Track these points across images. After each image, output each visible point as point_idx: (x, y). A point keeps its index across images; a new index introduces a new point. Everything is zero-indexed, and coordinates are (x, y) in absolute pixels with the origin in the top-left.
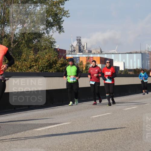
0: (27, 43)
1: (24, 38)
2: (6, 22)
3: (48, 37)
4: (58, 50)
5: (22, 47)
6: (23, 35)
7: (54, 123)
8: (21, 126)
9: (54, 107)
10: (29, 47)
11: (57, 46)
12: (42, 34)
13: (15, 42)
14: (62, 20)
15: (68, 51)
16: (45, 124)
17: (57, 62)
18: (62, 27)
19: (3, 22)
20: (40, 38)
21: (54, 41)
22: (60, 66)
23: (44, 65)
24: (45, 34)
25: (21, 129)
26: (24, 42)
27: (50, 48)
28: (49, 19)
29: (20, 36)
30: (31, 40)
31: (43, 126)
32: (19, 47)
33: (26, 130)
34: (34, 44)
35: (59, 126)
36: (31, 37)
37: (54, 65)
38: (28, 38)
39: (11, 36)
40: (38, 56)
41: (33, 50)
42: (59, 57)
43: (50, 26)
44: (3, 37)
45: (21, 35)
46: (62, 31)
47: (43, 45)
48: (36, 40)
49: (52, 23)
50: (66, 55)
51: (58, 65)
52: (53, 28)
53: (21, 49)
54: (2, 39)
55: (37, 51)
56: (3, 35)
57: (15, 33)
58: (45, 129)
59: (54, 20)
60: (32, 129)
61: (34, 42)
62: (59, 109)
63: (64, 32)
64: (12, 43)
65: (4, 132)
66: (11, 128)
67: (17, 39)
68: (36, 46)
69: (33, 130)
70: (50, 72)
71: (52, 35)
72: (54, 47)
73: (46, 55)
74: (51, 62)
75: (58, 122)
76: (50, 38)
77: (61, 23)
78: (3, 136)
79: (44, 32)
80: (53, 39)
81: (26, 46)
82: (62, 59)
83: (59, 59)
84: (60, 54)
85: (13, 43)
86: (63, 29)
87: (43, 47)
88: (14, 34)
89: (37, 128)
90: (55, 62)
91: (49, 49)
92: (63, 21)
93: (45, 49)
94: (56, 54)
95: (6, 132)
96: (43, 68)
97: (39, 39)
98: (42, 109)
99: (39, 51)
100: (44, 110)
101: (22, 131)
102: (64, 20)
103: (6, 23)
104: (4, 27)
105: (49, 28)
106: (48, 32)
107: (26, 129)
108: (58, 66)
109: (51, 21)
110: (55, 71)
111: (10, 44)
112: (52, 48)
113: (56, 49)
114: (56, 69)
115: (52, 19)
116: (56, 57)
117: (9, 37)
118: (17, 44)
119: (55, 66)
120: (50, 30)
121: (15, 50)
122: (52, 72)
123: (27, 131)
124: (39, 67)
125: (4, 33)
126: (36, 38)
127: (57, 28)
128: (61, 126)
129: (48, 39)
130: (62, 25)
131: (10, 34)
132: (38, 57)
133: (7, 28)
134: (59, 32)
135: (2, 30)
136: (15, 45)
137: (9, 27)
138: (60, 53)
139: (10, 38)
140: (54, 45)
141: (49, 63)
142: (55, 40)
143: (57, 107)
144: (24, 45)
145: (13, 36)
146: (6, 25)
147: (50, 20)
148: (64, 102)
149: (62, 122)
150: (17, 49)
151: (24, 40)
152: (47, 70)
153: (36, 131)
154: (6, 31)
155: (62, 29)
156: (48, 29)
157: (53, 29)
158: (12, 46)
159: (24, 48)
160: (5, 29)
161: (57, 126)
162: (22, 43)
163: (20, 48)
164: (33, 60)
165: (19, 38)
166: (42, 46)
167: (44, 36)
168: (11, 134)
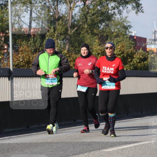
1: (87, 21)
3: (121, 20)
4: (135, 38)
5: (84, 34)
6: (84, 17)
7: (129, 142)
9: (130, 120)
10: (94, 34)
11: (134, 32)
12: (112, 15)
13: (73, 26)
15: (150, 39)
16: (118, 142)
17: (133, 54)
18: (141, 4)
20: (110, 20)
21: (129, 26)
22: (138, 61)
24: (116, 15)
25: (84, 149)
26: (86, 26)
27: (124, 35)
29: (80, 17)
30: (95, 24)
31: (115, 146)
32: (79, 34)
33: (91, 151)
34: (101, 30)
35: (138, 146)
36: (96, 20)
37: (129, 60)
38: (92, 20)
39: (68, 18)
41: (99, 39)
42: (136, 48)
43: (123, 3)
44: (57, 20)
46: (140, 11)
47: (113, 31)
48: (103, 24)
50: (146, 45)
51: (135, 60)
52: (128, 5)
53: (82, 37)
54: (55, 23)
55: (105, 39)
56: (57, 17)
57: (73, 14)
58: (118, 150)
60: (100, 149)
61: (101, 27)
62: (136, 122)
63: (143, 12)
64: (69, 28)
65: (60, 153)
66: (70, 147)
67: (76, 23)
68: (104, 32)
69: (100, 151)
71: (126, 17)
72: (130, 34)
74: (125, 55)
75: (135, 141)
76: (123, 21)
79: (114, 12)
80: (128, 22)
81: (89, 31)
83: (136, 51)
84: (138, 44)
85: (71, 27)
86: (142, 7)
87: (115, 34)
88: (72, 16)
89: (106, 148)
90: (131, 56)
91: (123, 37)
93: (116, 36)
95: (63, 152)
97: (107, 22)
99: (107, 39)
101: (86, 152)
104: (57, 5)
105: (123, 6)
106: (120, 13)
108: (135, 62)
110: (131, 69)
111: (67, 30)
112: (126, 34)
113: (132, 37)
114: (133, 65)
116: (132, 48)
117: (65, 20)
118: (77, 30)
119: (131, 61)
120: (124, 9)
121: (73, 37)
122: (126, 69)
123: (93, 152)
125: (58, 14)
126: (103, 21)
127: (132, 5)
128: (141, 145)
129: (120, 22)
131: (66, 16)
133: (62, 6)
134: (136, 13)
135: (56, 9)
136: (73, 31)
137: (65, 4)
138: (138, 42)
139: (67, 20)
140: (129, 31)
141: (122, 57)
144: (87, 31)
145: (70, 18)
146: (60, 2)
148: (144, 113)
150: (77, 37)
153: (105, 152)
154: (60, 10)
155: (140, 7)
156: (121, 8)
157: (127, 7)
158: (69, 32)
159: (86, 35)
160: (59, 8)
161: (135, 146)
162: (83, 28)
164: (100, 52)
165: (78, 21)
166: (113, 33)
167: (115, 18)
168: (71, 156)
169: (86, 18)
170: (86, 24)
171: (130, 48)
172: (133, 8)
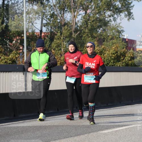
0: (90, 32)
1: (87, 26)
2: (66, 7)
3: (115, 25)
4: (127, 40)
5: (85, 37)
6: (85, 23)
7: (122, 125)
8: (84, 127)
9: (122, 107)
10: (93, 37)
11: (126, 35)
12: (109, 21)
13: (76, 31)
14: (132, 5)
15: (139, 41)
17: (125, 54)
18: (132, 13)
19: (63, 8)
20: (106, 26)
21: (122, 30)
22: (129, 59)
23: (111, 57)
24: (111, 22)
25: (84, 131)
26: (87, 31)
27: (117, 38)
28: (116, 5)
29: (82, 23)
30: (95, 29)
31: (110, 128)
32: (81, 37)
33: (90, 133)
34: (99, 34)
35: (128, 128)
36: (95, 25)
37: (122, 58)
38: (92, 26)
39: (72, 24)
40: (103, 47)
41: (98, 41)
42: (127, 48)
43: (117, 12)
44: (63, 26)
45: (84, 23)
46: (131, 18)
47: (109, 34)
48: (101, 29)
49: (120, 8)
50: (136, 46)
51: (127, 58)
52: (121, 14)
53: (84, 40)
54: (62, 28)
55: (102, 41)
56: (63, 23)
57: (77, 21)
58: (112, 131)
59: (122, 5)
60: (97, 131)
61: (99, 31)
62: (127, 109)
63: (134, 19)
65: (65, 134)
66: (73, 129)
67: (78, 28)
68: (101, 35)
69: (98, 133)
70: (117, 65)
71: (120, 23)
72: (122, 37)
73: (112, 46)
74: (119, 54)
76: (117, 27)
77: (131, 8)
78: (65, 138)
79: (110, 20)
80: (121, 27)
81: (90, 35)
82: (131, 50)
83: (128, 51)
84: (129, 45)
85: (74, 32)
86: (132, 15)
87: (110, 37)
88: (76, 22)
89: (102, 130)
90: (124, 55)
91: (117, 40)
92: (133, 7)
93: (112, 39)
94: (125, 45)
95: (67, 134)
96: (109, 61)
97: (104, 28)
98: (108, 109)
99: (104, 41)
100: (111, 110)
101: (86, 133)
102: (134, 5)
103: (66, 9)
104: (64, 14)
105: (117, 15)
106: (115, 20)
107: (90, 131)
108: (127, 60)
109: (119, 7)
110: (123, 66)
111: (71, 34)
112: (120, 37)
113: (124, 39)
114: (125, 62)
115: (120, 4)
116: (125, 49)
117: (70, 25)
118: (79, 34)
119: (123, 59)
121: (76, 40)
122: (119, 66)
123: (92, 133)
124: (105, 60)
125: (64, 21)
126: (100, 27)
127: (125, 14)
128: (131, 128)
129: (115, 27)
130: (132, 11)
131: (71, 22)
132: (103, 49)
133: (67, 14)
134: (128, 20)
135: (62, 17)
136: (76, 35)
137: (70, 13)
138: (129, 44)
139: (71, 26)
140: (122, 35)
141: (116, 56)
142: (123, 28)
143: (125, 106)
144: (88, 35)
145: (74, 24)
146: (66, 11)
147: (118, 5)
148: (134, 101)
149: (131, 124)
150: (79, 39)
151: (88, 29)
152: (115, 64)
153: (102, 133)
154: (66, 18)
155: (131, 15)
156: (116, 16)
157: (121, 15)
158: (73, 36)
159: (87, 38)
161: (126, 128)
162: (84, 32)
163: (83, 38)
164: (98, 52)
165: (81, 26)
166: (109, 36)
167: (110, 24)
168: (73, 136)
169: (87, 24)
170: (87, 29)
171: (123, 49)
172: (126, 16)
